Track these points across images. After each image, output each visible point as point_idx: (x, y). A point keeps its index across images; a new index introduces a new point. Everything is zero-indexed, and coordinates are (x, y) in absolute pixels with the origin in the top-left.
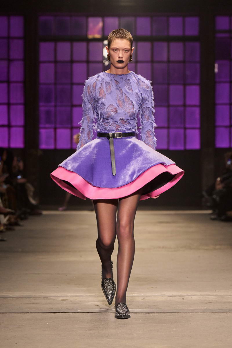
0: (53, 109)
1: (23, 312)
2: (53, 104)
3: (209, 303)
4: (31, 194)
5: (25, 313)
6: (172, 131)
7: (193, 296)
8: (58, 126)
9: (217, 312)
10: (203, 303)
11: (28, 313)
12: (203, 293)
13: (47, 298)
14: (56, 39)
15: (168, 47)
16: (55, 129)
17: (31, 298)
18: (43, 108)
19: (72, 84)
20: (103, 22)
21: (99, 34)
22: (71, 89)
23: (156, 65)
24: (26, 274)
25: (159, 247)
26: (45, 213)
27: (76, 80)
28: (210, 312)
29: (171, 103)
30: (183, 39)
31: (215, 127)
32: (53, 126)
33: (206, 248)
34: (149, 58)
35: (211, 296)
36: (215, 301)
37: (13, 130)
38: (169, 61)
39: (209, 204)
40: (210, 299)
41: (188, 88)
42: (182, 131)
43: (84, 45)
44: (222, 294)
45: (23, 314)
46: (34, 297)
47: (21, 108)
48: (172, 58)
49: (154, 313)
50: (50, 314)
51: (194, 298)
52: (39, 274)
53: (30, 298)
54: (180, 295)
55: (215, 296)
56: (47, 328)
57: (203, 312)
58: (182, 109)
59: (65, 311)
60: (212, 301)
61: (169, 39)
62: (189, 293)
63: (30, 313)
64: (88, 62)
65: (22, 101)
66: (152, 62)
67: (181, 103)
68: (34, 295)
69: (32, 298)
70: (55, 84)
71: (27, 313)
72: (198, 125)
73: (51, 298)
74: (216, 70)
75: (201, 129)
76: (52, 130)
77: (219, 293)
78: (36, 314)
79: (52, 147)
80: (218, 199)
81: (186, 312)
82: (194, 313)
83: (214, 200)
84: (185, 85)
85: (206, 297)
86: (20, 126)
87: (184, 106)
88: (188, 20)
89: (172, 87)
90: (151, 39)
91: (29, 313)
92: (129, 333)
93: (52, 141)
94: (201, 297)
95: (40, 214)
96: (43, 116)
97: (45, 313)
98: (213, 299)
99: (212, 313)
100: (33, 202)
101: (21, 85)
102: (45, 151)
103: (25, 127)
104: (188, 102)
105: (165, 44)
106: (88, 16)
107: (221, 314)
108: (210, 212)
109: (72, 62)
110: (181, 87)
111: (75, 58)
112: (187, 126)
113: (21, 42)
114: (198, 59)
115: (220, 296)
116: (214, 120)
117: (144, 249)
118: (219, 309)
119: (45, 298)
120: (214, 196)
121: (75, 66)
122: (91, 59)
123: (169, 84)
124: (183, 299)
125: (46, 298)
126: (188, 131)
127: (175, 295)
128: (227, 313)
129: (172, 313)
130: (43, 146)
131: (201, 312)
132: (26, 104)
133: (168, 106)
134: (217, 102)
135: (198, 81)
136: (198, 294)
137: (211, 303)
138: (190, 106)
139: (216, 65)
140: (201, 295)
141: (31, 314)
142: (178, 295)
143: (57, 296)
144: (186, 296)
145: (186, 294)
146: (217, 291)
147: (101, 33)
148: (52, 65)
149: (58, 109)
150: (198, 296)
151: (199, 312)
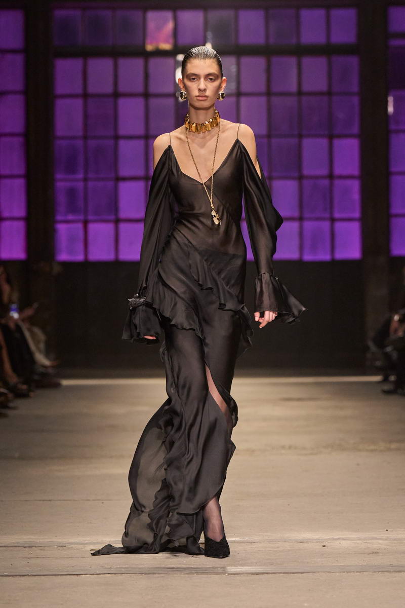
0: (80, 185)
1: (17, 574)
2: (81, 176)
5: (20, 576)
6: (308, 225)
7: (343, 541)
8: (90, 217)
9: (387, 571)
10: (361, 553)
11: (27, 577)
13: (65, 546)
14: (86, 53)
15: (299, 66)
16: (86, 223)
17: (34, 548)
18: (62, 183)
19: (117, 137)
20: (175, 19)
21: (166, 42)
22: (116, 148)
23: (275, 100)
25: (283, 447)
26: (65, 382)
27: (123, 130)
28: (375, 572)
29: (306, 172)
30: (327, 50)
31: (389, 216)
32: (82, 217)
33: (372, 447)
34: (263, 88)
35: (377, 541)
36: (385, 549)
37: (5, 225)
38: (300, 93)
39: (378, 363)
41: (337, 142)
42: (326, 225)
43: (139, 62)
44: (399, 536)
45: (17, 578)
47: (20, 183)
48: (306, 87)
49: (267, 573)
50: (68, 577)
51: (345, 544)
52: (50, 500)
53: (32, 547)
54: (319, 539)
55: (386, 540)
56: (61, 604)
57: (362, 570)
58: (326, 182)
60: (380, 549)
61: (301, 51)
62: (337, 534)
63: (30, 576)
64: (146, 95)
65: (21, 171)
66: (269, 94)
67: (324, 171)
68: (39, 541)
69: (36, 547)
70: (85, 138)
71: (25, 577)
72: (357, 214)
73: (74, 546)
74: (391, 109)
75: (363, 220)
76: (80, 226)
77: (393, 535)
78: (43, 577)
79: (80, 257)
81: (329, 572)
82: (344, 572)
83: (387, 356)
84: (331, 138)
85: (368, 541)
86: (18, 219)
87: (331, 176)
88: (336, 13)
89: (306, 142)
90: (266, 51)
91: (28, 575)
93: (80, 246)
94: (359, 542)
95: (57, 386)
96: (62, 199)
97: (59, 576)
98: (383, 546)
99: (379, 572)
100: (46, 362)
101: (19, 140)
102: (66, 265)
103: (27, 219)
104: (338, 171)
105: (293, 61)
106: (145, 9)
107: (397, 574)
108: (378, 378)
109: (116, 95)
110: (324, 142)
111: (122, 88)
112: (337, 215)
114: (355, 88)
115: (395, 539)
116: (388, 206)
117: (253, 451)
118: (391, 566)
119: (60, 546)
120: (389, 349)
121: (122, 102)
122: (153, 89)
123: (300, 136)
124: (324, 546)
125: (62, 547)
126: (338, 225)
127: (310, 539)
129: (302, 573)
130: (63, 256)
131: (357, 572)
132: (28, 177)
133: (301, 178)
134: (393, 169)
135: (356, 130)
136: (354, 535)
137: (378, 553)
138: (341, 177)
139: (391, 100)
140: (359, 539)
141: (33, 577)
142: (315, 540)
143: (83, 542)
144: (329, 541)
145: (331, 537)
146: (389, 530)
147: (171, 40)
148: (79, 102)
149: (91, 184)
150: (352, 540)
151: (354, 572)
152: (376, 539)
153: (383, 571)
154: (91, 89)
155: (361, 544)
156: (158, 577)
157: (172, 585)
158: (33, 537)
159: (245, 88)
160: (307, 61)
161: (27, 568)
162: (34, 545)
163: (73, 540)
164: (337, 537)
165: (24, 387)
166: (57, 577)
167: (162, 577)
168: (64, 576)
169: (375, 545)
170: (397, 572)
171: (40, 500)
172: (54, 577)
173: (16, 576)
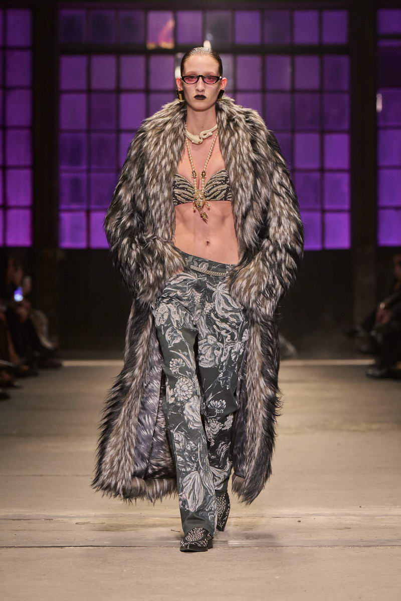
0: (83, 176)
2: (84, 167)
3: (346, 528)
4: (45, 329)
5: (7, 547)
7: (318, 517)
8: (93, 206)
9: (358, 546)
10: (334, 529)
12: (335, 511)
13: (52, 519)
14: (89, 51)
15: (293, 64)
16: (88, 212)
18: (66, 173)
19: (119, 131)
20: (176, 19)
21: (167, 41)
22: (118, 140)
23: (270, 97)
24: (19, 476)
26: (67, 363)
27: (125, 124)
28: (345, 546)
29: (298, 165)
30: (319, 50)
31: (377, 208)
32: (85, 206)
33: (354, 428)
34: (258, 86)
35: (350, 517)
36: (357, 525)
37: (12, 213)
38: (293, 91)
40: (348, 522)
41: (327, 137)
42: (317, 216)
43: (140, 60)
44: (371, 513)
46: (27, 518)
47: (26, 174)
48: (299, 85)
50: (53, 548)
51: (320, 519)
52: (42, 476)
53: (20, 520)
54: (295, 515)
55: (358, 516)
56: (44, 575)
57: (333, 545)
58: (317, 175)
59: (81, 545)
60: (352, 524)
61: (294, 51)
62: (312, 510)
63: (16, 547)
64: (147, 91)
65: (28, 162)
66: (264, 91)
67: (316, 165)
68: (27, 514)
69: (24, 520)
70: (88, 131)
71: (12, 548)
72: (346, 206)
73: (60, 519)
74: (379, 106)
75: (351, 211)
76: (83, 215)
77: (365, 511)
78: (28, 549)
79: (82, 244)
80: (379, 338)
81: (302, 546)
82: (316, 547)
83: (372, 340)
84: (322, 133)
85: (341, 517)
86: (24, 208)
87: (322, 170)
88: (329, 16)
89: (299, 137)
90: (260, 51)
91: (14, 547)
92: (193, 584)
93: (83, 234)
94: (333, 518)
95: (58, 366)
96: (66, 189)
97: (44, 548)
98: (355, 522)
99: (350, 546)
100: (47, 344)
101: (26, 133)
102: (70, 252)
103: (33, 208)
104: (328, 165)
105: (286, 60)
106: (148, 9)
107: (366, 548)
109: (119, 91)
110: (316, 137)
111: (125, 84)
112: (327, 206)
113: (26, 56)
114: (345, 86)
115: (368, 516)
116: (375, 197)
118: (362, 540)
119: (47, 520)
120: (373, 333)
121: (124, 98)
122: (154, 85)
123: (293, 131)
124: (300, 521)
125: (50, 520)
126: (329, 217)
127: (286, 515)
128: (377, 547)
130: (67, 243)
131: (328, 546)
132: (34, 168)
133: (293, 170)
134: (382, 163)
135: (346, 125)
136: (329, 511)
137: (350, 528)
138: (332, 171)
139: (379, 97)
140: (333, 515)
141: (19, 549)
142: (291, 515)
143: (70, 516)
144: (304, 517)
145: (306, 513)
146: (362, 506)
147: (171, 39)
148: (83, 98)
149: (93, 175)
150: (327, 516)
151: (325, 546)
152: (349, 515)
153: (354, 546)
154: (95, 85)
155: (335, 520)
156: (138, 550)
157: (151, 558)
158: (22, 511)
159: (240, 85)
160: (300, 60)
161: (14, 540)
162: (23, 518)
163: (61, 514)
164: (312, 513)
165: (26, 368)
166: (42, 548)
167: (143, 549)
168: (49, 548)
169: (348, 521)
170: (366, 546)
171: (32, 476)
172: (39, 549)
173: (3, 547)
